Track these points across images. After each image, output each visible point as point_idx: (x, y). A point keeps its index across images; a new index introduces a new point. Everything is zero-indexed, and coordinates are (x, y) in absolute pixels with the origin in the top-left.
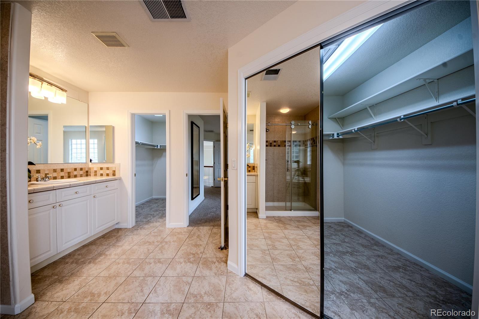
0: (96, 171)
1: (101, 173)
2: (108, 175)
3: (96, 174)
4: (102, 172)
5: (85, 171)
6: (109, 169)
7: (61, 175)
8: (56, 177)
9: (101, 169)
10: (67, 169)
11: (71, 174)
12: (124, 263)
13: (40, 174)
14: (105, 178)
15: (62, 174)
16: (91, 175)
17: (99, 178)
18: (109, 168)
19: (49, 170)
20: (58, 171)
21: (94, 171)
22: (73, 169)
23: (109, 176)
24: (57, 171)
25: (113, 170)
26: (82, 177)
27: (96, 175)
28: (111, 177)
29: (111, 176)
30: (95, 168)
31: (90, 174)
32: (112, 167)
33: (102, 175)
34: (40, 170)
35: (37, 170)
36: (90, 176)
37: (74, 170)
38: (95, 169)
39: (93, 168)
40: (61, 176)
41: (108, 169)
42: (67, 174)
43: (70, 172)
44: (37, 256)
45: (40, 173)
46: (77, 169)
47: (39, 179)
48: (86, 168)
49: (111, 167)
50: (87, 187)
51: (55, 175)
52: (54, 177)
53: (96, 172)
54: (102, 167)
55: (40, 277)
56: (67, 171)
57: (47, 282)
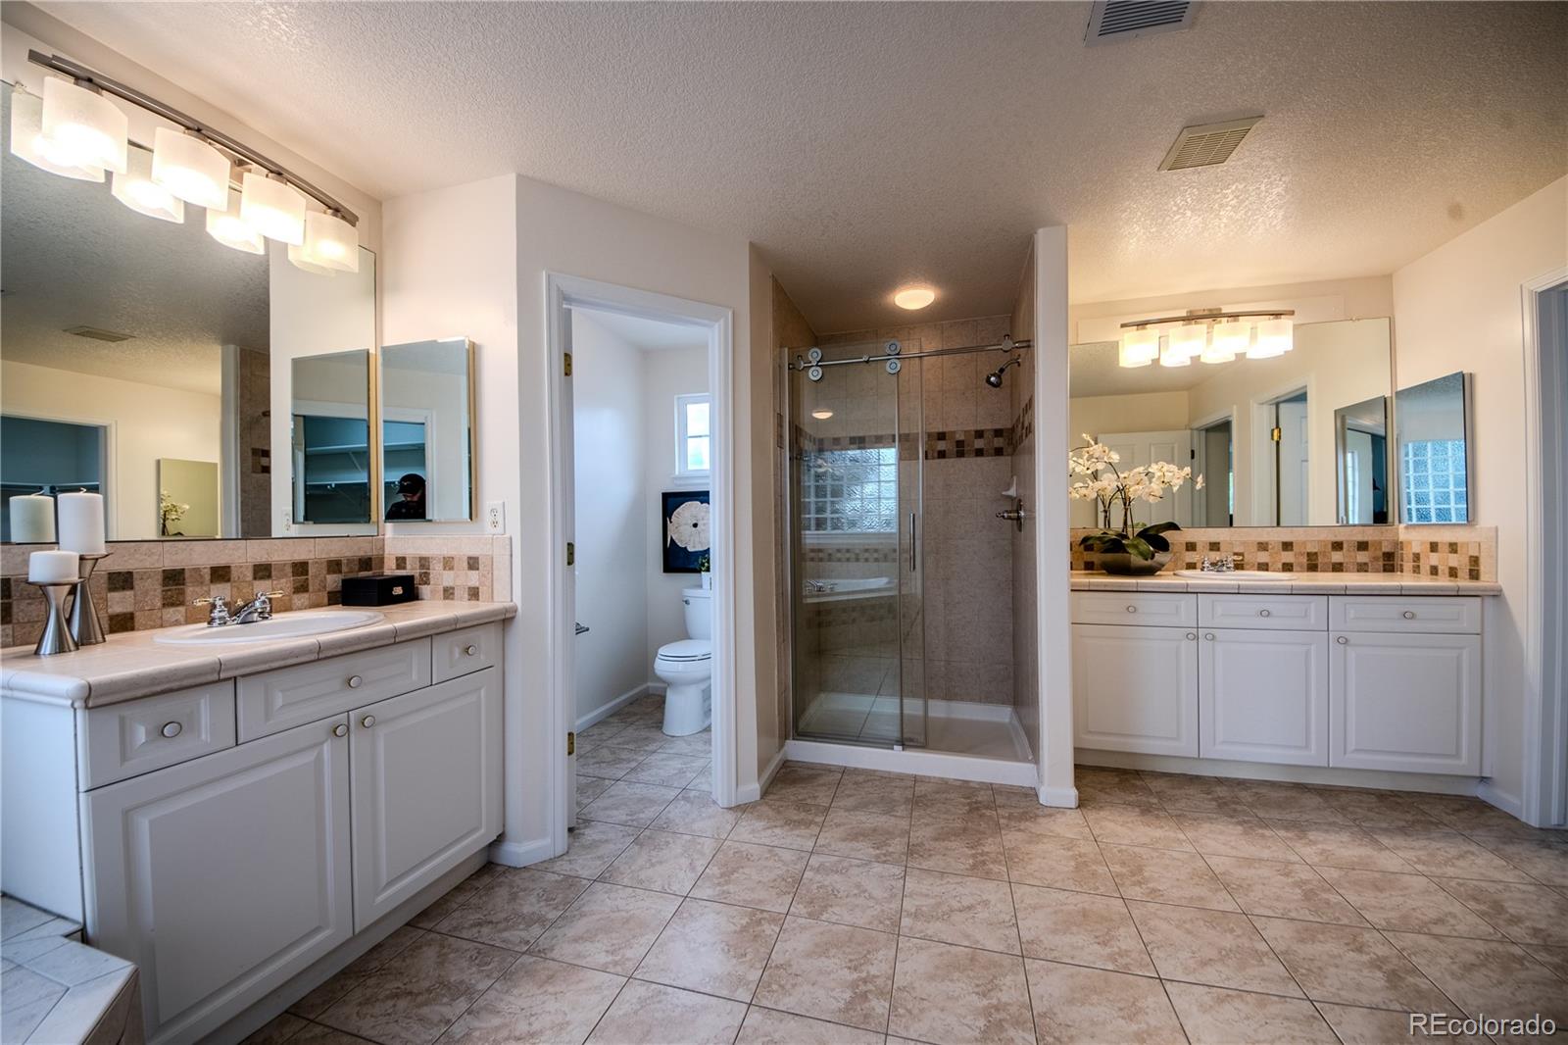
0: (1418, 554)
1: (1434, 563)
2: (1453, 573)
3: (1419, 566)
4: (1434, 559)
5: (1381, 554)
6: (1456, 552)
7: (1283, 561)
8: (1267, 564)
9: (1434, 547)
10: (1304, 543)
11: (1320, 560)
12: (1300, 884)
13: (1218, 553)
14: (1443, 582)
15: (1288, 557)
16: (1405, 568)
17: (1425, 581)
18: (1456, 544)
19: (1244, 543)
20: (1273, 548)
21: (1411, 556)
22: (1325, 545)
23: (1456, 577)
24: (1270, 547)
25: (1471, 557)
26: (1366, 571)
27: (1417, 570)
28: (1463, 582)
29: (1466, 579)
30: (1413, 544)
31: (1401, 565)
32: (1467, 544)
33: (1434, 571)
34: (1219, 543)
35: (1210, 544)
36: (1402, 571)
37: (1330, 546)
38: (1416, 549)
39: (1410, 543)
40: (1284, 564)
41: (1453, 548)
42: (1304, 560)
43: (1316, 553)
44: (1140, 736)
45: (1218, 550)
46: (1345, 546)
47: (1206, 565)
48: (1384, 544)
49: (1463, 544)
50: (1310, 603)
51: (1263, 557)
52: (1259, 564)
53: (1417, 557)
54: (1434, 540)
55: (1138, 783)
56: (1303, 550)
57: (1132, 798)
